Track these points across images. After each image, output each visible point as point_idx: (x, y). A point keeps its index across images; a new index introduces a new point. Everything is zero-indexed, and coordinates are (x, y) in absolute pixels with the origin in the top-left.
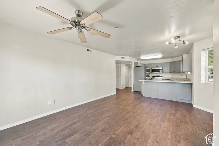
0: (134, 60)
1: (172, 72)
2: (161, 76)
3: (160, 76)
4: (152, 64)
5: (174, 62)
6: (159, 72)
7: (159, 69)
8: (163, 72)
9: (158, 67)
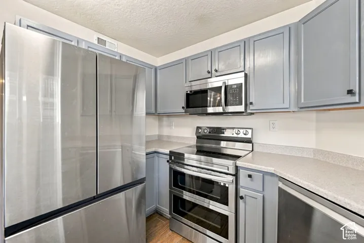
2: (241, 135)
4: (187, 59)
7: (226, 87)
8: (251, 103)
9: (217, 74)
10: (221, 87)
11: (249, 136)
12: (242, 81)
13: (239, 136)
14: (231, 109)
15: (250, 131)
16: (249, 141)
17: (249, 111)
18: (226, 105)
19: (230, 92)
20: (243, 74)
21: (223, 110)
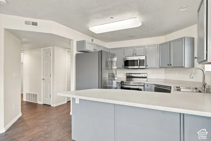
0: (76, 36)
1: (165, 68)
2: (144, 76)
3: (141, 76)
4: (124, 48)
5: (170, 42)
6: (137, 67)
7: (140, 60)
8: (147, 66)
9: (136, 55)
10: (138, 60)
11: (146, 76)
12: (144, 59)
13: (143, 76)
14: (141, 67)
15: (146, 74)
16: (146, 78)
17: (146, 68)
18: (140, 66)
19: (141, 62)
20: (145, 56)
21: (139, 67)
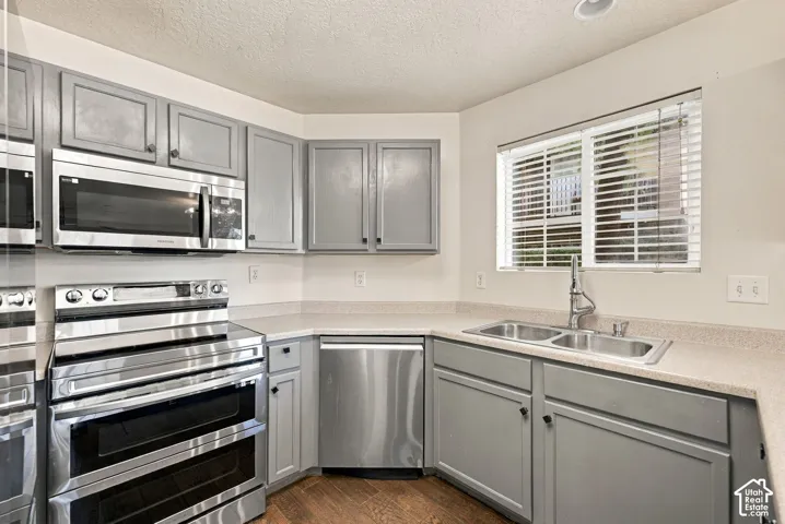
8: (253, 237)
9: (174, 161)
18: (211, 236)
21: (203, 244)
